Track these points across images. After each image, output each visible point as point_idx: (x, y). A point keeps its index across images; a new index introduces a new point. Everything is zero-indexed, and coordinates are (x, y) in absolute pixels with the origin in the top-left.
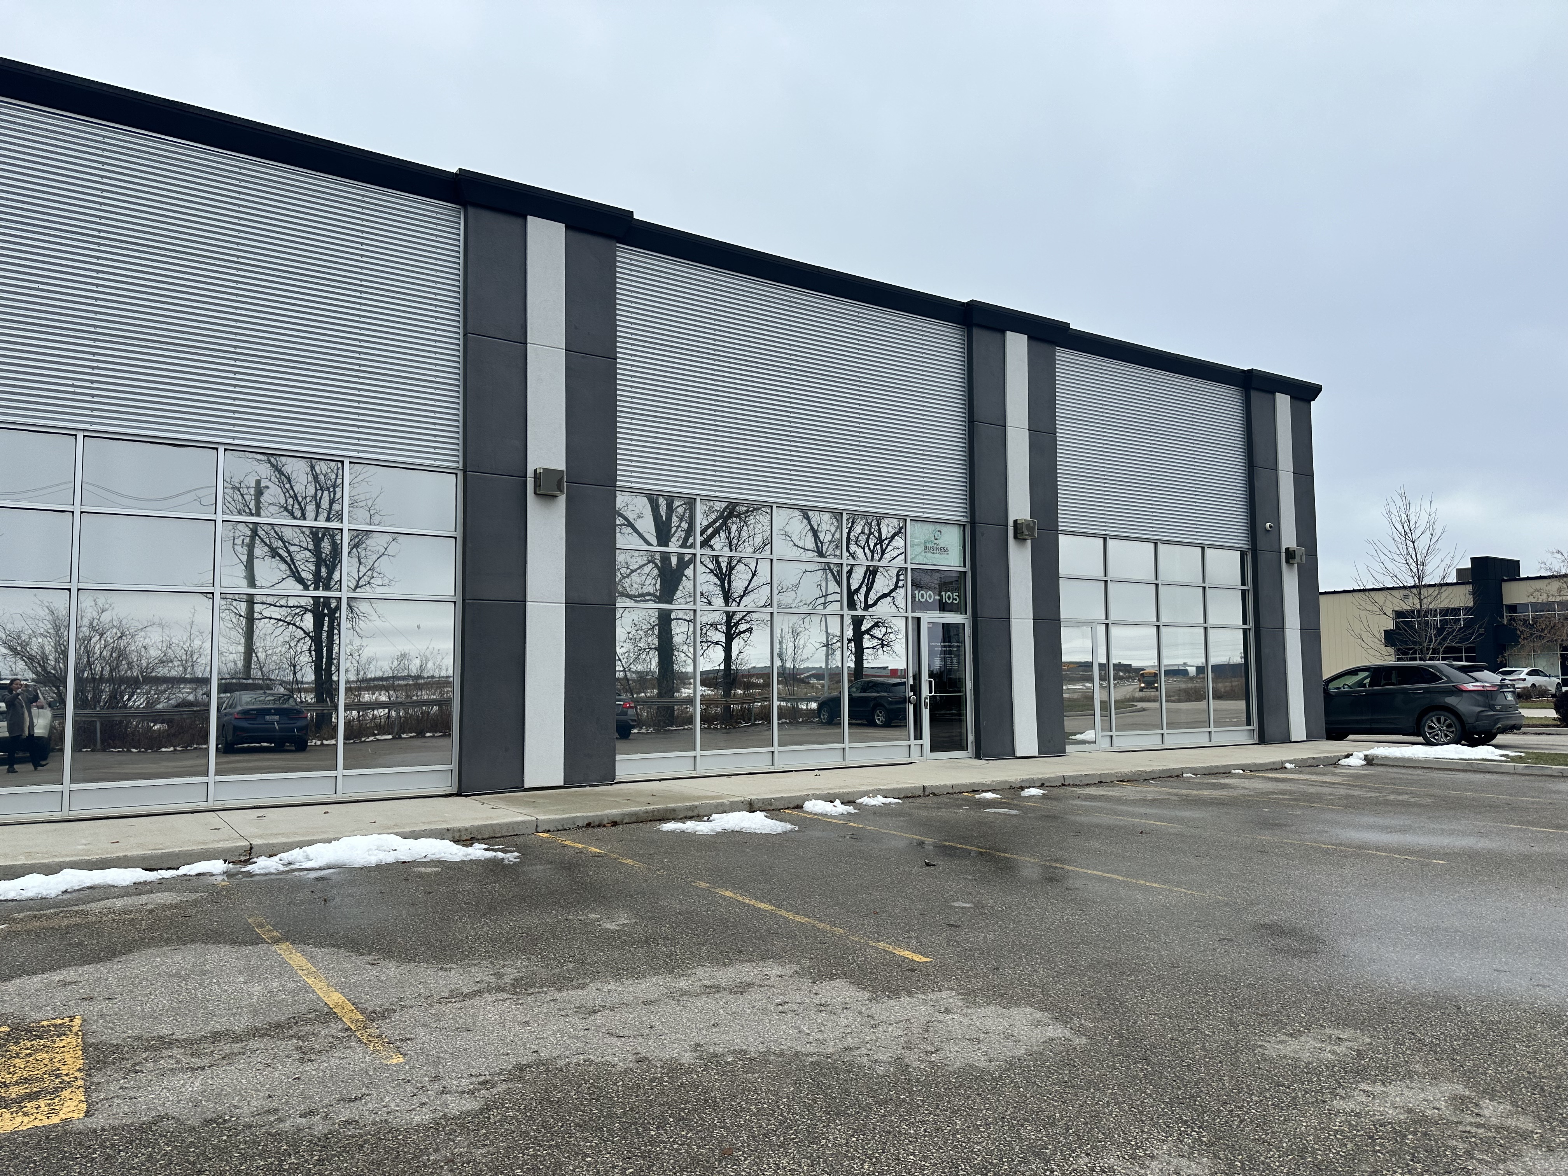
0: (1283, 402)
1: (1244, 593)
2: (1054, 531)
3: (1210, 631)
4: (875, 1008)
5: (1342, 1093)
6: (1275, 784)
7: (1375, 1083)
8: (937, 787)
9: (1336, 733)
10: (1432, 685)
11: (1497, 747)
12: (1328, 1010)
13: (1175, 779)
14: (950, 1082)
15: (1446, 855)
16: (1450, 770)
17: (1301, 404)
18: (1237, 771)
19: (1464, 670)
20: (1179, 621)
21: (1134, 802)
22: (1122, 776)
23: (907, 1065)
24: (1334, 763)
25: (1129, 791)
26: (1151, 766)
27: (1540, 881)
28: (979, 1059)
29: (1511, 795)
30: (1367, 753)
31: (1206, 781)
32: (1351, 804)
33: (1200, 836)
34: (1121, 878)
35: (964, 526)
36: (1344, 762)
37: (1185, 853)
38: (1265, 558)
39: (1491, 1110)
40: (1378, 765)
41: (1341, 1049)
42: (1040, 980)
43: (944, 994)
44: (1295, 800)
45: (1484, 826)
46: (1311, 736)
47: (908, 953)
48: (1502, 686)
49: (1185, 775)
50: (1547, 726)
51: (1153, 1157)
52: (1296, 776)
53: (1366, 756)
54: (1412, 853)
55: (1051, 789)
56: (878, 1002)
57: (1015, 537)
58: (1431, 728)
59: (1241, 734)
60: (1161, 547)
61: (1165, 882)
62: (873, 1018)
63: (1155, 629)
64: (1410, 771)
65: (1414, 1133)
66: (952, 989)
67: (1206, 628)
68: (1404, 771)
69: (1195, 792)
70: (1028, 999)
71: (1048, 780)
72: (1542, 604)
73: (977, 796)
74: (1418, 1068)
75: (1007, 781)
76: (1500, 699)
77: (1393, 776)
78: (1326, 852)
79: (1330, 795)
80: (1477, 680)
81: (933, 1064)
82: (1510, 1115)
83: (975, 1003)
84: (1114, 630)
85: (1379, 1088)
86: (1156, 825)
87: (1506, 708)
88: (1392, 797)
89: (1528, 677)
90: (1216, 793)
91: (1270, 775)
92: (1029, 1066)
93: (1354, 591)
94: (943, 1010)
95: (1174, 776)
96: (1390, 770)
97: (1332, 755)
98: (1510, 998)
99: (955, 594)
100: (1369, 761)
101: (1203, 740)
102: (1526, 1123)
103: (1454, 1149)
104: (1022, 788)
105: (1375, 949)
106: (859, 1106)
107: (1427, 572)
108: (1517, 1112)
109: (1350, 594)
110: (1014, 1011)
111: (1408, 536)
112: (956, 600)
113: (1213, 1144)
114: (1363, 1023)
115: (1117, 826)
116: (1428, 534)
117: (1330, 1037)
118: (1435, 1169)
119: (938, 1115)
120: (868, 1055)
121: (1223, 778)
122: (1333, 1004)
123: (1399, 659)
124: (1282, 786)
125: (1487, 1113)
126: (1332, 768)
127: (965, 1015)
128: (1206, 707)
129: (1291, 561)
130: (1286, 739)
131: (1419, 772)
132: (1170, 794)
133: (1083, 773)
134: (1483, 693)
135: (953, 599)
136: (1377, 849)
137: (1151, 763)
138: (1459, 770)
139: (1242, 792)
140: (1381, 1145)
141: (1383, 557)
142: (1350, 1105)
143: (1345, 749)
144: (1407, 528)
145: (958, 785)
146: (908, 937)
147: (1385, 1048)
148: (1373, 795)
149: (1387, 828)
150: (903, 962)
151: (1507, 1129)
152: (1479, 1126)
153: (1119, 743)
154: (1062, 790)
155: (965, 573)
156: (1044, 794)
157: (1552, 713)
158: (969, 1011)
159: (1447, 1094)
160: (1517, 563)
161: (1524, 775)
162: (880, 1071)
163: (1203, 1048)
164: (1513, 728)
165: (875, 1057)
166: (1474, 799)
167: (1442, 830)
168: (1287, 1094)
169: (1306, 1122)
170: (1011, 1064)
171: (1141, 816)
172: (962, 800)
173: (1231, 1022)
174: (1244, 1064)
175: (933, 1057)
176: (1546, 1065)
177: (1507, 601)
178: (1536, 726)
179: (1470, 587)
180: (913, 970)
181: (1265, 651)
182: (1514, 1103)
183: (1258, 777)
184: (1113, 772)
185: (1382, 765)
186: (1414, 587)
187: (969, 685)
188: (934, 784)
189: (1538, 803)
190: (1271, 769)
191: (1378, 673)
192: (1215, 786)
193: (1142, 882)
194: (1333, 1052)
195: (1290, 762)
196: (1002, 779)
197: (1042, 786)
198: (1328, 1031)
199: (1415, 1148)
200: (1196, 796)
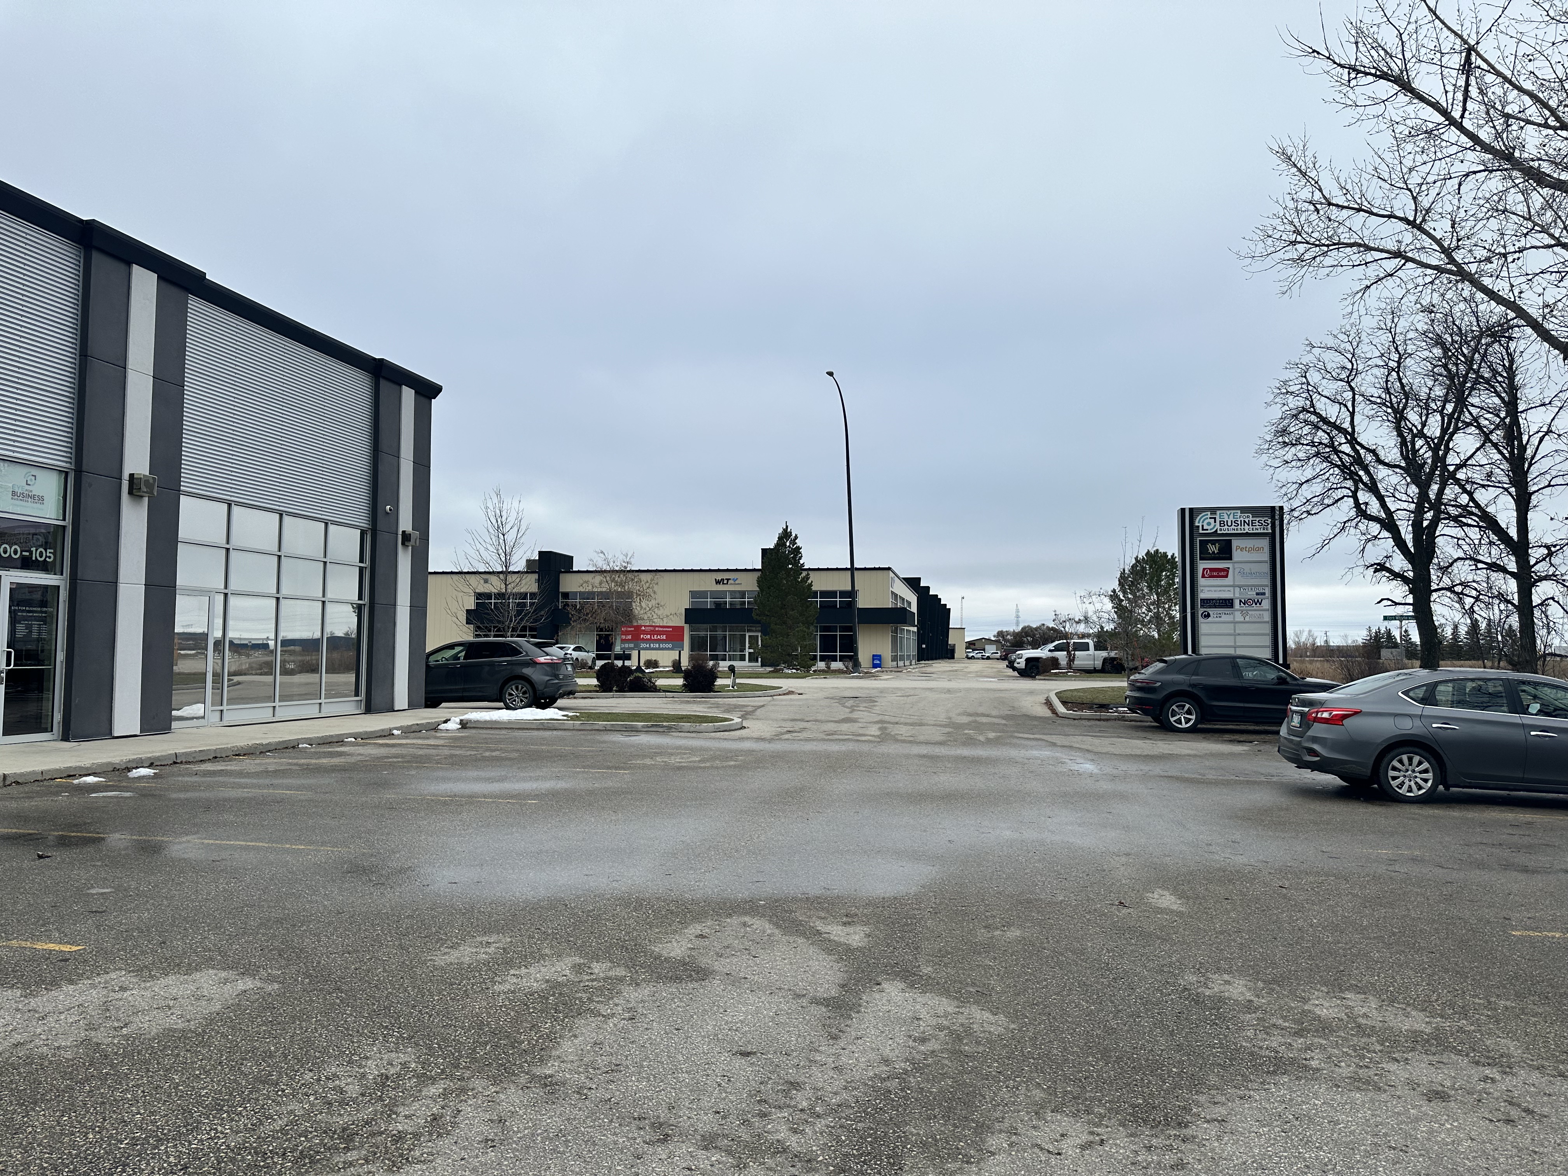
0: (408, 395)
1: (361, 570)
2: (177, 492)
3: (328, 605)
4: (33, 1002)
5: (499, 979)
6: (387, 749)
7: (520, 968)
8: (22, 775)
9: (432, 702)
10: (514, 658)
11: (560, 709)
12: (474, 925)
13: (291, 750)
14: (153, 1047)
15: (537, 796)
16: (527, 729)
17: (424, 400)
18: (350, 739)
19: (539, 645)
20: (299, 593)
21: (257, 775)
22: (238, 750)
23: (98, 1044)
24: (434, 728)
25: (249, 764)
26: (267, 738)
27: (603, 808)
28: (174, 1021)
29: (573, 746)
30: (462, 718)
31: (322, 750)
32: (456, 762)
33: (331, 801)
34: (266, 845)
35: (67, 473)
36: (443, 726)
37: (321, 816)
38: (382, 537)
39: (598, 968)
40: (471, 728)
41: (491, 950)
42: (214, 945)
43: (113, 975)
44: (408, 762)
45: (559, 772)
46: (412, 705)
47: (53, 945)
48: (565, 659)
49: (300, 746)
50: (590, 691)
51: (367, 1058)
52: (404, 741)
53: (461, 720)
54: (512, 797)
55: (163, 768)
56: (35, 996)
57: (130, 493)
58: (511, 694)
59: (349, 704)
60: (286, 518)
61: (311, 843)
62: (36, 1011)
63: (274, 601)
64: (497, 732)
65: (553, 995)
66: (120, 969)
67: (324, 602)
68: (492, 732)
69: (313, 761)
70: (208, 963)
71: (158, 758)
72: (589, 593)
73: (76, 782)
74: (547, 951)
75: (109, 763)
76: (563, 671)
77: (484, 736)
78: (445, 803)
79: (437, 755)
80: (547, 655)
81: (126, 1037)
82: (610, 969)
83: (151, 977)
84: (232, 600)
85: (523, 971)
86: (286, 794)
87: (566, 677)
88: (487, 754)
89: (573, 653)
90: (336, 761)
91: (380, 741)
92: (230, 1017)
93: (452, 573)
94: (117, 989)
95: (290, 747)
96: (481, 731)
97: (433, 721)
98: (598, 892)
99: (48, 551)
100: (464, 725)
101: (313, 711)
102: (620, 972)
103: (580, 999)
104: (129, 770)
105: (499, 873)
106: (57, 1090)
107: (513, 561)
108: (615, 966)
109: (449, 576)
110: (197, 975)
111: (500, 530)
112: (50, 557)
113: (413, 1037)
114: (503, 929)
115: (245, 798)
116: (515, 529)
117: (481, 943)
118: (571, 1014)
119: (152, 1077)
120: (47, 1045)
121: (338, 747)
122: (477, 919)
123: (477, 636)
124: (393, 751)
125: (596, 971)
126: (433, 733)
127: (145, 989)
128: (318, 680)
129: (406, 544)
130: (390, 708)
131: (504, 732)
132: (290, 764)
133: (197, 749)
134: (551, 665)
135: (46, 556)
136: (485, 796)
137: (266, 736)
138: (533, 729)
139: (359, 758)
140: (534, 1008)
141: (478, 545)
142: (506, 987)
143: (441, 715)
144: (499, 522)
145: (49, 771)
146: (46, 931)
147: (522, 942)
148: (473, 753)
149: (489, 779)
150: (49, 954)
151: (610, 978)
152: (593, 980)
153: (229, 718)
154: (175, 768)
155: (64, 527)
156: (155, 773)
157: (594, 682)
158: (148, 985)
159: (569, 965)
160: (572, 557)
161: (580, 730)
162: (69, 1055)
163: (385, 971)
164: (570, 694)
165: (56, 1044)
166: (548, 751)
167: (530, 777)
168: (460, 989)
169: (478, 1005)
170: (211, 1020)
171: (268, 786)
172: (57, 786)
173: (401, 946)
174: (421, 975)
175: (125, 1031)
176: (626, 932)
177: (562, 589)
178: (583, 692)
179: (536, 576)
180: (67, 960)
181: (378, 625)
182: (612, 962)
183: (370, 744)
184: (229, 746)
185: (474, 728)
186: (501, 572)
187: (61, 656)
188: (18, 772)
189: (592, 751)
190: (380, 736)
191: (471, 649)
192: (332, 755)
193: (288, 846)
194: (486, 953)
195: (397, 729)
196: (104, 761)
197: (151, 766)
198: (479, 939)
199: (556, 1004)
200: (316, 764)
